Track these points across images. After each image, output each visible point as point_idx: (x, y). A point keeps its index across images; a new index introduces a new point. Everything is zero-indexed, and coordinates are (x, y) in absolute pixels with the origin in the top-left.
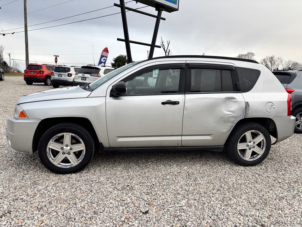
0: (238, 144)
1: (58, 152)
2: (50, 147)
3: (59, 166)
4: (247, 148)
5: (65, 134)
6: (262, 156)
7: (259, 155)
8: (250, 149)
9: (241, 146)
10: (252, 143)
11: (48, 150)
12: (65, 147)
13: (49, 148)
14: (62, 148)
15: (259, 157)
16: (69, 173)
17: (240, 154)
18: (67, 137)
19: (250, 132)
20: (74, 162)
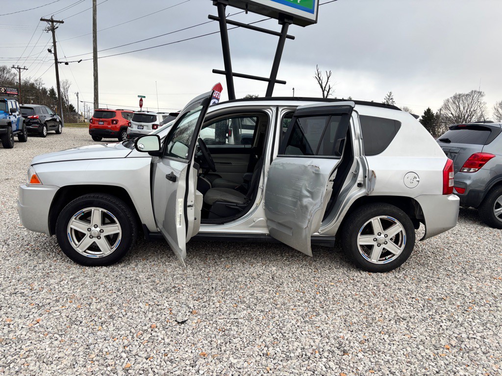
0: (359, 236)
1: (84, 235)
2: (72, 226)
3: (85, 254)
4: (375, 244)
5: (93, 209)
6: (399, 258)
7: (394, 255)
8: (379, 245)
9: (363, 240)
10: (382, 236)
11: (69, 231)
12: (93, 228)
13: (71, 229)
14: (89, 230)
15: (394, 258)
16: (98, 266)
17: (361, 252)
18: (97, 213)
19: (379, 218)
20: (106, 250)
